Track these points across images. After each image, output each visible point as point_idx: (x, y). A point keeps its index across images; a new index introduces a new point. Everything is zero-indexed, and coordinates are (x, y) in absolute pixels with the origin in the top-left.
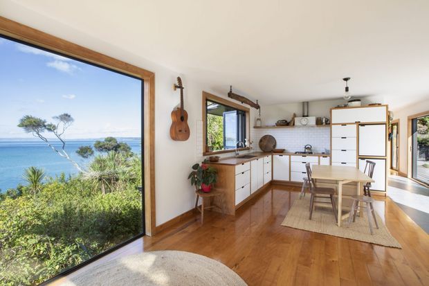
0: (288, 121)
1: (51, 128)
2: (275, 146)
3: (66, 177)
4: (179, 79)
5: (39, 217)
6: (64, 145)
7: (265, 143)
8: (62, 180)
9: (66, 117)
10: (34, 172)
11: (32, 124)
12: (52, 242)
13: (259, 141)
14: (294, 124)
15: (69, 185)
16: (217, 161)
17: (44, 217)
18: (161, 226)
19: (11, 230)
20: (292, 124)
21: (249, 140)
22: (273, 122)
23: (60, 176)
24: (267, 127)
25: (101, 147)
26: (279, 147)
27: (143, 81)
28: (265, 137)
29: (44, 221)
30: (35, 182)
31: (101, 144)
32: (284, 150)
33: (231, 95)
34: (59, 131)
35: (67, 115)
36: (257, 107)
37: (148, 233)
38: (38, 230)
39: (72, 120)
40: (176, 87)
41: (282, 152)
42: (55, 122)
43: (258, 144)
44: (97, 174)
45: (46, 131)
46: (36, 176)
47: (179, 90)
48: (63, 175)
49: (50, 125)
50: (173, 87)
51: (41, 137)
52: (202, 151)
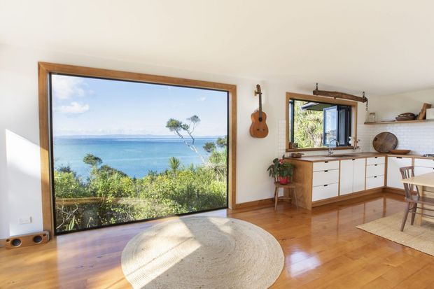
0: (416, 113)
1: (186, 128)
2: (396, 146)
3: (195, 167)
4: (258, 87)
5: (173, 189)
6: (194, 141)
7: (380, 142)
8: (192, 169)
9: (195, 119)
10: (174, 161)
11: (174, 125)
12: (180, 208)
13: (372, 139)
14: (425, 118)
15: (196, 173)
16: (300, 157)
17: (176, 190)
18: (240, 204)
19: (159, 195)
20: (421, 117)
21: (355, 138)
22: (393, 117)
23: (190, 166)
24: (384, 123)
25: (222, 143)
26: (401, 147)
27: (228, 92)
28: (382, 135)
29: (176, 193)
30: (175, 168)
31: (222, 141)
32: (409, 151)
33: (316, 92)
34: (190, 129)
35: (195, 116)
36: (364, 100)
37: (230, 207)
38: (173, 198)
39: (199, 120)
40: (256, 93)
41: (406, 153)
42: (187, 123)
43: (371, 142)
44: (213, 165)
45: (182, 129)
46: (175, 163)
47: (258, 95)
48: (192, 165)
49: (184, 125)
50: (254, 94)
51: (180, 135)
52: (285, 148)
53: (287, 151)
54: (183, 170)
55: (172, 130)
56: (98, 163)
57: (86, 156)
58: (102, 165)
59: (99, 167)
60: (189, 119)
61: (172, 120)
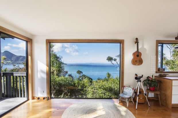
4: (137, 39)
6: (119, 66)
11: (110, 59)
17: (104, 87)
23: (116, 77)
27: (120, 43)
30: (109, 77)
34: (117, 61)
42: (116, 58)
46: (109, 75)
47: (136, 43)
49: (114, 59)
50: (134, 43)
51: (112, 63)
52: (155, 71)
53: (156, 72)
54: (112, 78)
55: (109, 61)
56: (81, 73)
57: (77, 71)
58: (83, 74)
59: (82, 75)
60: (117, 56)
61: (109, 57)
